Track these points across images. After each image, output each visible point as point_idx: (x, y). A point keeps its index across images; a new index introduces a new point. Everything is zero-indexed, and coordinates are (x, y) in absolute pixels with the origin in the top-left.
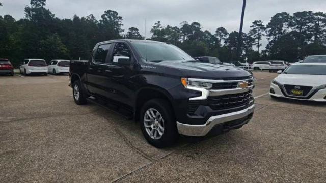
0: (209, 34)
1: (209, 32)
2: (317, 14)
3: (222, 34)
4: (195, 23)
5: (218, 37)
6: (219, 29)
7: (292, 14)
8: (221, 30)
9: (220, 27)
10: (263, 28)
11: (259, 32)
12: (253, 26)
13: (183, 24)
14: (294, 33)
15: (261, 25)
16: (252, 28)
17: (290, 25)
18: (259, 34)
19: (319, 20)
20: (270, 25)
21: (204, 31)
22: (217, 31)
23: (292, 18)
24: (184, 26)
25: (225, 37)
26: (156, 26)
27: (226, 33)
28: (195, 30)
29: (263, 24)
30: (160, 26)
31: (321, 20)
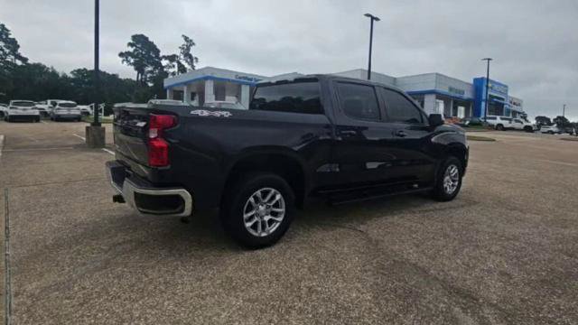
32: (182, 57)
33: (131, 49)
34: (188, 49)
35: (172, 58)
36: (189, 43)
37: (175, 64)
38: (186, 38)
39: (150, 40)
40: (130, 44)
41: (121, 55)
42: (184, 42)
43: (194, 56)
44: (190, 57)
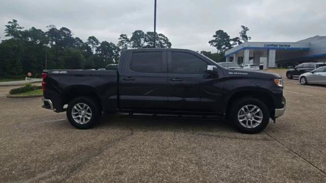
0: (81, 41)
1: (80, 39)
2: (160, 35)
3: (94, 42)
4: (64, 28)
5: (90, 45)
6: (90, 38)
7: (145, 33)
8: (93, 39)
9: (91, 36)
10: (128, 40)
11: (126, 44)
12: (121, 39)
13: (50, 28)
14: (148, 46)
15: (126, 38)
16: (120, 40)
17: (146, 41)
18: (126, 45)
19: (161, 39)
20: (132, 39)
21: (75, 37)
22: (88, 40)
23: (146, 35)
24: (50, 30)
25: (98, 46)
26: (10, 25)
27: (97, 42)
28: (65, 36)
29: (128, 38)
30: (17, 26)
31: (162, 39)
32: (241, 38)
33: (214, 39)
34: (245, 32)
35: (236, 40)
36: (245, 29)
37: (237, 42)
38: (243, 27)
39: (224, 32)
40: (214, 36)
41: (210, 42)
42: (242, 29)
43: (248, 36)
44: (246, 37)
